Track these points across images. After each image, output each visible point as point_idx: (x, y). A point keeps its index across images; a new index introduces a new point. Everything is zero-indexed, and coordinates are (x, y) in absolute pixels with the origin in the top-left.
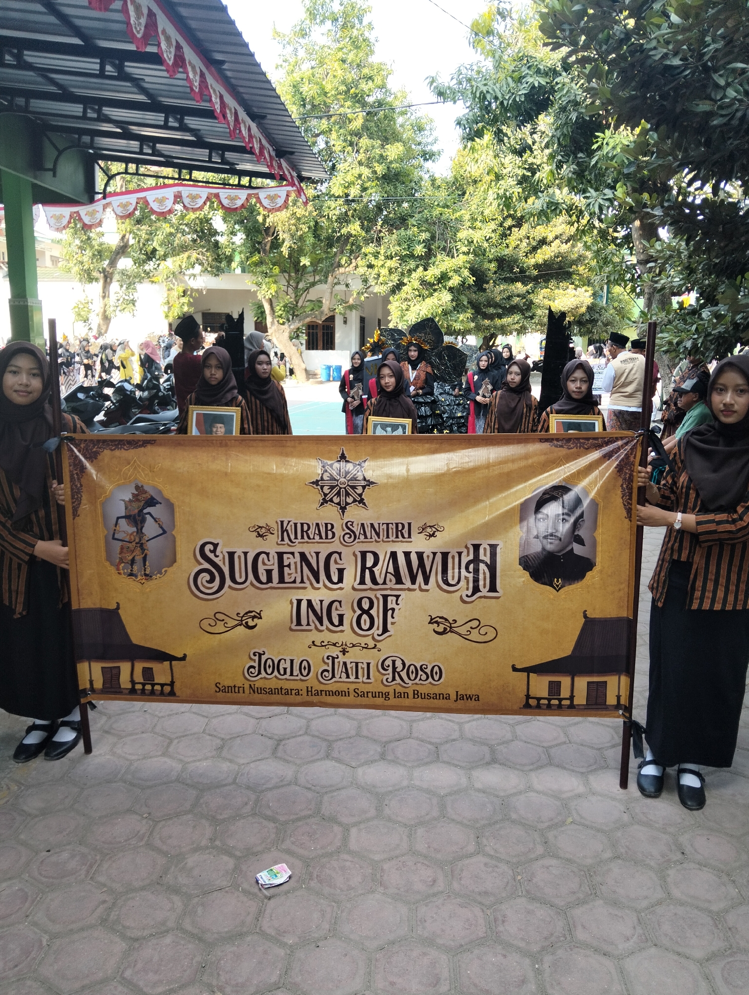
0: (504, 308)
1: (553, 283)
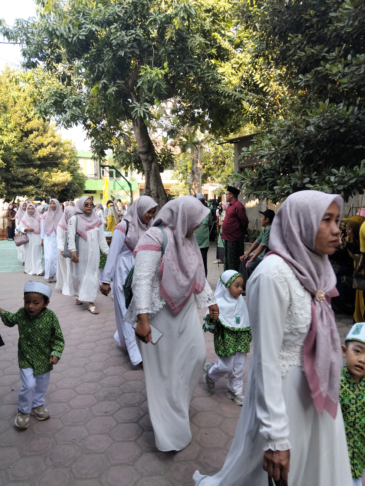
0: (23, 182)
1: (49, 169)
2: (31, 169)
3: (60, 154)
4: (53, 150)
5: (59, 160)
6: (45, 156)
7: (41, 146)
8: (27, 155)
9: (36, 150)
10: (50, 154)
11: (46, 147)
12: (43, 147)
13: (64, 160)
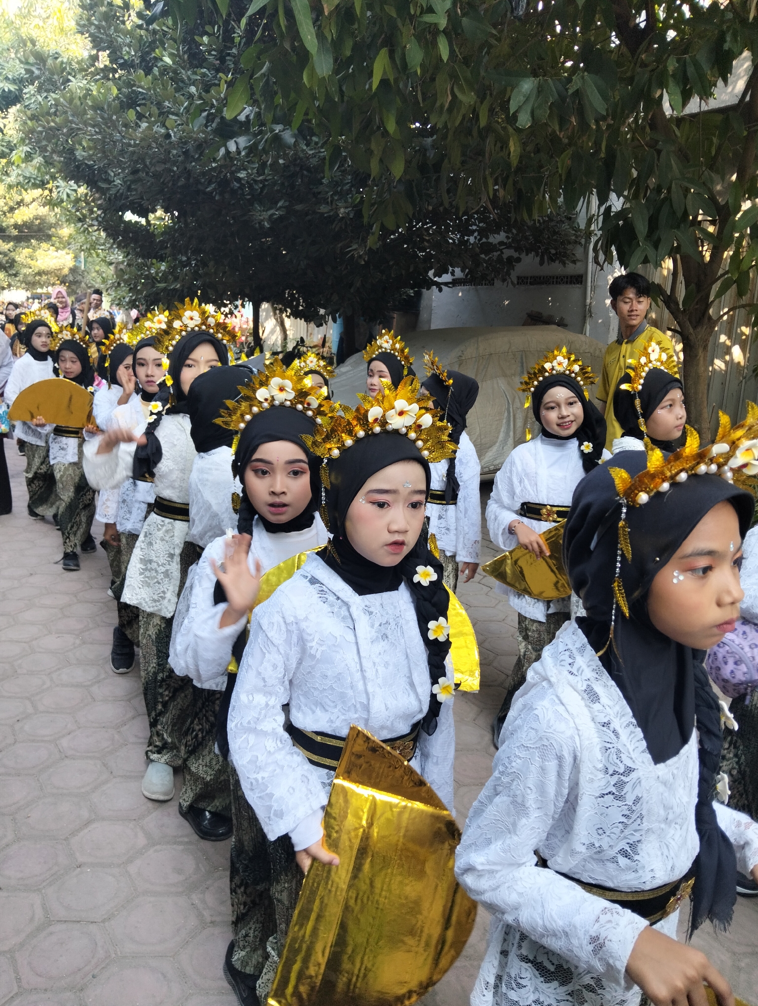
1: (33, 243)
2: (0, 242)
3: (54, 219)
4: (43, 211)
5: (53, 230)
6: (26, 222)
7: (20, 203)
9: (12, 209)
11: (27, 205)
12: (24, 205)
13: (61, 228)
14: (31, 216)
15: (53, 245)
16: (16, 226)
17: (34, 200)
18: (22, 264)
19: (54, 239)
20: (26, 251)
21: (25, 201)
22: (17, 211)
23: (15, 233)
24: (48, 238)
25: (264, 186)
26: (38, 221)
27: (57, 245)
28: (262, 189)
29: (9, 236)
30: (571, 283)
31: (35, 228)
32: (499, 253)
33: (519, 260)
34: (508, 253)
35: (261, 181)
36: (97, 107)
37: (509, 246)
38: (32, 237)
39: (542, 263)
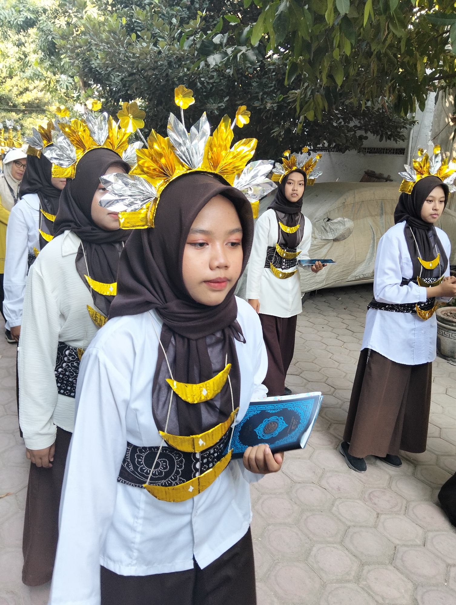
1: (34, 115)
2: (14, 114)
3: (47, 100)
4: (40, 95)
5: (46, 106)
6: (30, 101)
7: (27, 89)
8: (10, 99)
9: (21, 93)
10: (36, 100)
11: (31, 91)
12: (28, 90)
13: (51, 105)
14: (33, 98)
15: (46, 116)
16: (24, 104)
17: (35, 88)
18: (27, 128)
19: (47, 112)
20: (29, 120)
21: (30, 89)
22: (24, 94)
23: (23, 108)
24: (43, 111)
25: (213, 86)
26: (38, 101)
27: (49, 116)
28: (211, 88)
29: (19, 110)
30: (396, 153)
31: (35, 105)
32: (353, 133)
33: (366, 138)
34: (359, 133)
35: (212, 83)
36: (112, 31)
37: (360, 128)
38: (33, 111)
39: (381, 140)
